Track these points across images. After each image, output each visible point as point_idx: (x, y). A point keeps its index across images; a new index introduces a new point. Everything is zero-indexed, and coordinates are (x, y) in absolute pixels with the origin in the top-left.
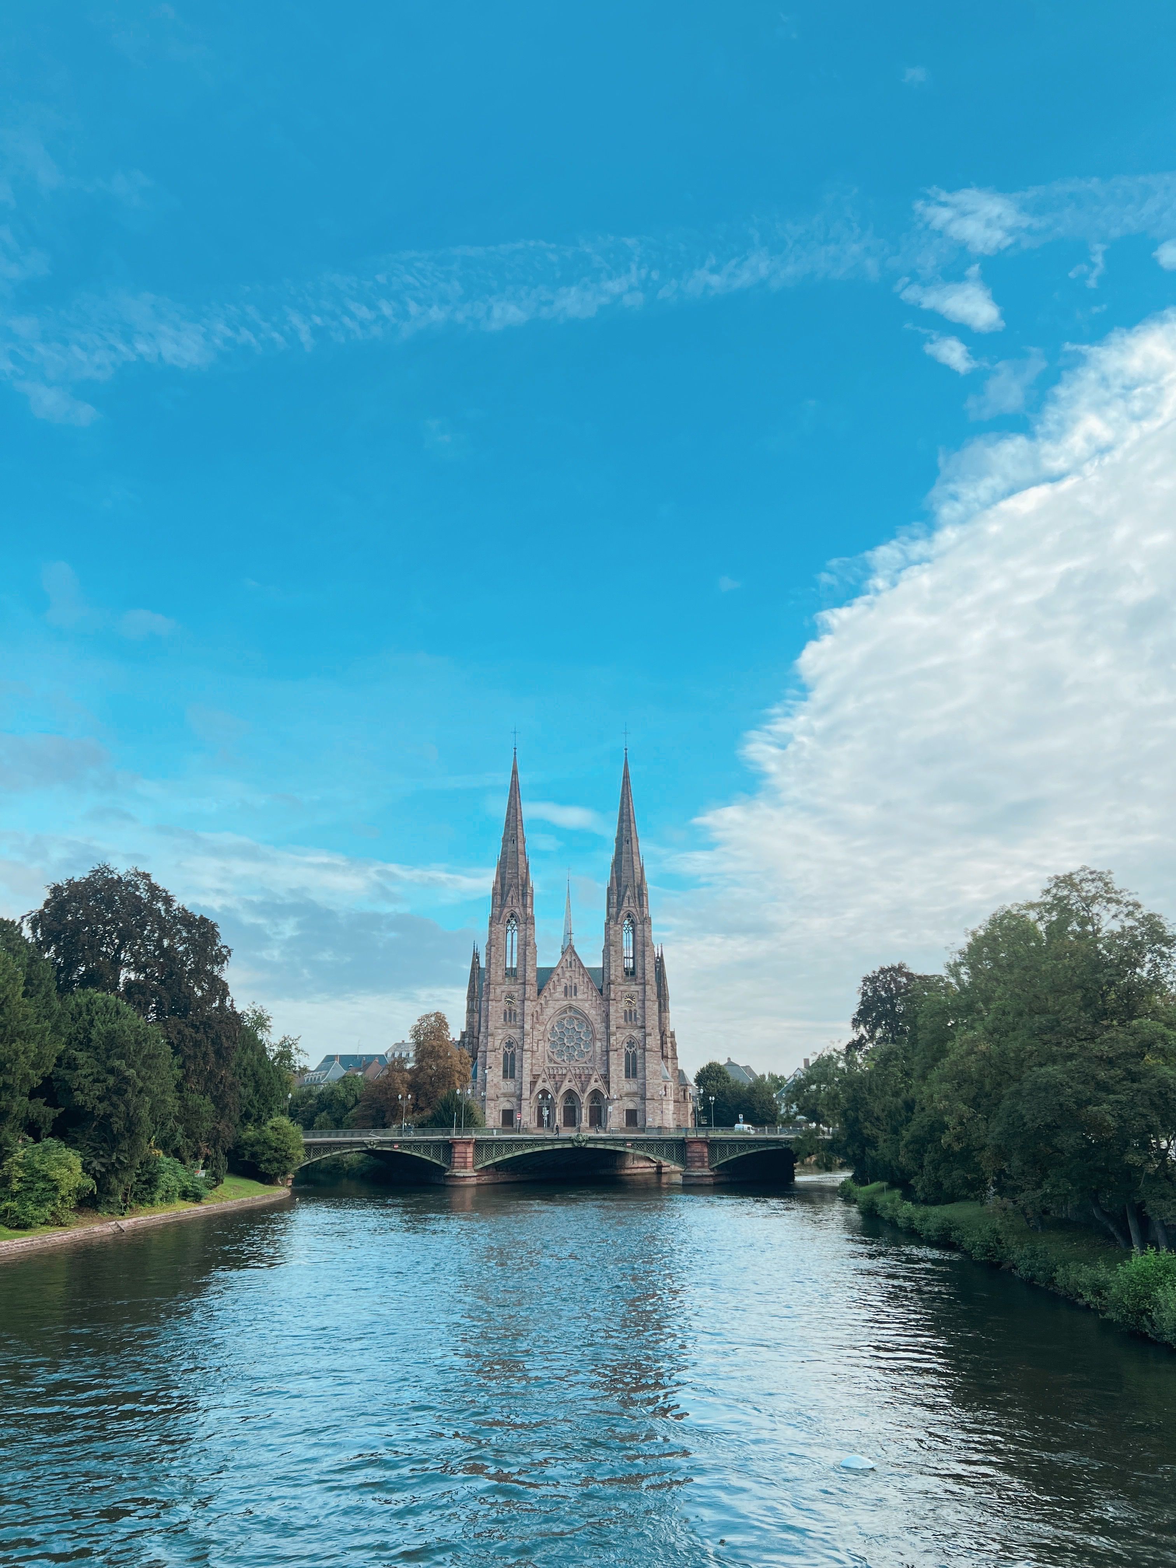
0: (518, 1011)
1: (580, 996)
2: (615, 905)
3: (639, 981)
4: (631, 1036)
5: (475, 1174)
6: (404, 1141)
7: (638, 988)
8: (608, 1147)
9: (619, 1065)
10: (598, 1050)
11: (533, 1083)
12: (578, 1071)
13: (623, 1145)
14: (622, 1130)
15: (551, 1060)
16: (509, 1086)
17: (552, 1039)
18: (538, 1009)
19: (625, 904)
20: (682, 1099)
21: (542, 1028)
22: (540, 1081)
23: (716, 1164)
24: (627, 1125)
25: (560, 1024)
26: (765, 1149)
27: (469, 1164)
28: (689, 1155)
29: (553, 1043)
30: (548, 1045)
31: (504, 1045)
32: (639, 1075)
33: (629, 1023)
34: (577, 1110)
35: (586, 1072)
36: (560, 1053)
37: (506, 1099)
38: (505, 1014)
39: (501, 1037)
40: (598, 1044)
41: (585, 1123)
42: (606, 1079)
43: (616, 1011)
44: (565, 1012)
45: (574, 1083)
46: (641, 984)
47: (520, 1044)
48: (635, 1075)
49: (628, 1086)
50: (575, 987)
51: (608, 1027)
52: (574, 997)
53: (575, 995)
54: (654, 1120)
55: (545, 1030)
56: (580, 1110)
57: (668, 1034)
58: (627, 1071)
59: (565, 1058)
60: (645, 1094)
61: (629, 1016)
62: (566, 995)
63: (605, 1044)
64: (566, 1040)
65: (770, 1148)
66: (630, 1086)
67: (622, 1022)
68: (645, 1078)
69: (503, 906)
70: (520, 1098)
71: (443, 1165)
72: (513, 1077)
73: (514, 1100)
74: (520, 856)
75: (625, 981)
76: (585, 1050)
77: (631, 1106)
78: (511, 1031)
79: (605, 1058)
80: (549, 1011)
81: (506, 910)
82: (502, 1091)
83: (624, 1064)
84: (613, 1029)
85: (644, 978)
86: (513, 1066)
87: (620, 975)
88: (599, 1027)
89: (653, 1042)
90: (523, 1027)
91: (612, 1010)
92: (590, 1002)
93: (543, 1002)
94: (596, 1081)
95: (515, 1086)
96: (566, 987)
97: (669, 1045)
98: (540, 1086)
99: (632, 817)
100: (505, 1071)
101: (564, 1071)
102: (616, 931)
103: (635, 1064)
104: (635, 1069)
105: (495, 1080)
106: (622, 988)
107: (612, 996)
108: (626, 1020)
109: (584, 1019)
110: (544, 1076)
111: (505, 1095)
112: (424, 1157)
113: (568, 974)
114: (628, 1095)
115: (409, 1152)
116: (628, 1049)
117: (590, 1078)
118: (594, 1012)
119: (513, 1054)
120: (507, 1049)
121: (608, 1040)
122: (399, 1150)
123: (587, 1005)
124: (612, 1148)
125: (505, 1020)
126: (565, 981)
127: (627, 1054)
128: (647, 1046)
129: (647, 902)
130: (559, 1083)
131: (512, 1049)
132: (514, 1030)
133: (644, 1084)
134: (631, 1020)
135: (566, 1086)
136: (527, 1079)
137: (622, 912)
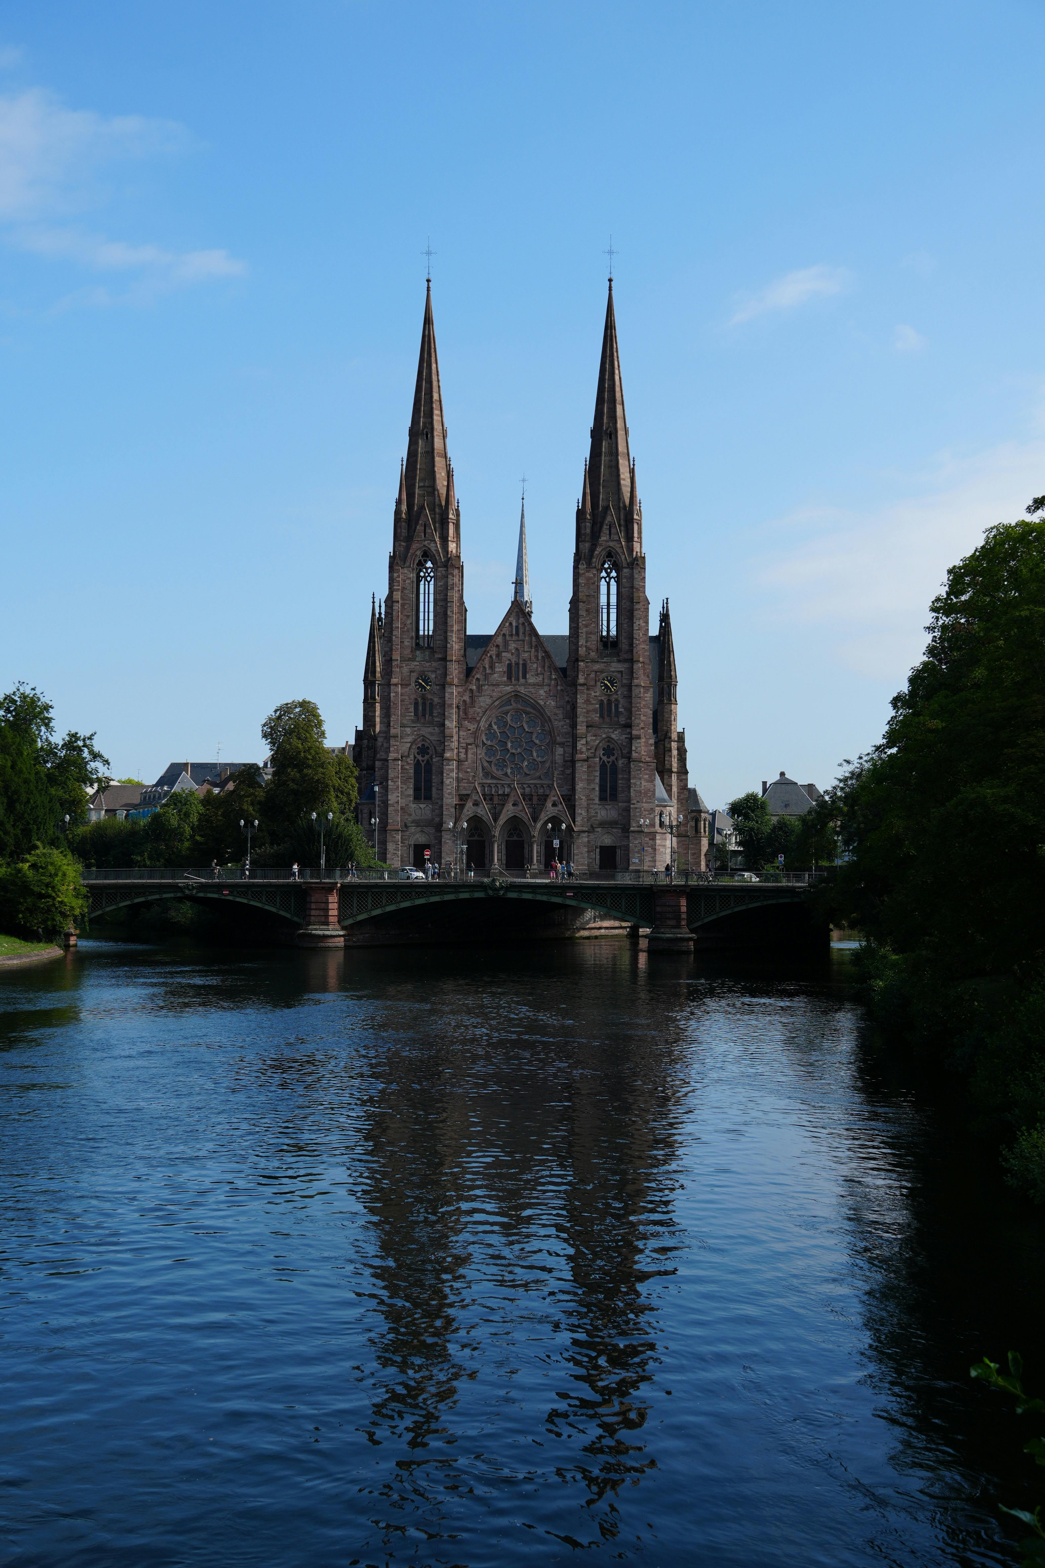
0: (436, 700)
1: (531, 679)
2: (588, 538)
3: (624, 656)
4: (609, 739)
5: (341, 933)
6: (237, 886)
7: (621, 667)
8: (539, 897)
9: (589, 782)
10: (559, 759)
11: (460, 807)
12: (527, 790)
13: (562, 895)
14: (592, 875)
15: (487, 774)
16: (423, 810)
17: (489, 743)
18: (466, 698)
19: (604, 538)
20: (691, 833)
21: (472, 727)
22: (469, 804)
23: (699, 923)
24: (601, 867)
25: (501, 721)
26: (774, 902)
27: (331, 919)
28: (658, 909)
29: (490, 751)
30: (481, 752)
31: (414, 750)
32: (621, 796)
33: (607, 719)
34: (526, 846)
35: (541, 791)
36: (501, 764)
37: (419, 829)
38: (416, 704)
39: (409, 739)
40: (560, 751)
41: (536, 865)
42: (570, 801)
43: (587, 701)
44: (508, 702)
45: (520, 808)
46: (626, 661)
47: (439, 749)
48: (614, 797)
49: (603, 813)
50: (525, 665)
51: (574, 725)
52: (522, 681)
53: (524, 677)
54: (641, 861)
55: (478, 728)
56: (531, 846)
57: (674, 736)
58: (602, 789)
59: (509, 771)
60: (629, 825)
61: (607, 709)
62: (509, 678)
63: (569, 750)
64: (509, 745)
65: (781, 901)
66: (605, 813)
67: (596, 717)
68: (629, 801)
69: (409, 539)
70: (439, 827)
71: (296, 919)
72: (428, 798)
73: (432, 830)
74: (437, 459)
75: (601, 656)
76: (539, 759)
77: (607, 841)
78: (426, 731)
79: (568, 771)
80: (484, 701)
81: (415, 546)
82: (414, 817)
83: (597, 780)
84: (581, 729)
85: (632, 651)
86: (429, 782)
87: (594, 647)
88: (560, 724)
89: (644, 747)
90: (443, 725)
91: (580, 700)
92: (546, 688)
93: (474, 687)
94: (554, 805)
95: (433, 810)
96: (509, 665)
97: (675, 752)
98: (469, 810)
99: (618, 395)
100: (417, 789)
101: (507, 790)
102: (588, 579)
103: (614, 781)
104: (614, 788)
105: (402, 802)
106: (597, 667)
107: (581, 680)
108: (602, 716)
109: (538, 712)
110: (475, 797)
111: (417, 823)
112: (266, 907)
113: (512, 646)
114: (602, 824)
115: (245, 901)
116: (605, 758)
117: (545, 800)
118: (553, 703)
119: (429, 764)
120: (420, 758)
121: (574, 746)
122: (230, 898)
123: (542, 692)
124: (544, 898)
125: (416, 714)
126: (509, 655)
127: (603, 766)
128: (634, 755)
129: (640, 532)
130: (498, 808)
131: (427, 757)
132: (430, 730)
133: (628, 810)
134: (609, 715)
135: (509, 811)
136: (450, 799)
137: (599, 549)
